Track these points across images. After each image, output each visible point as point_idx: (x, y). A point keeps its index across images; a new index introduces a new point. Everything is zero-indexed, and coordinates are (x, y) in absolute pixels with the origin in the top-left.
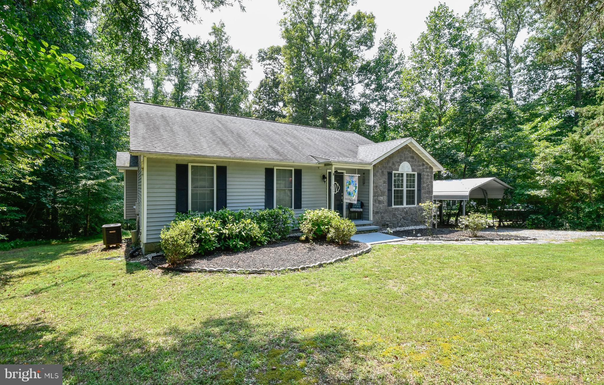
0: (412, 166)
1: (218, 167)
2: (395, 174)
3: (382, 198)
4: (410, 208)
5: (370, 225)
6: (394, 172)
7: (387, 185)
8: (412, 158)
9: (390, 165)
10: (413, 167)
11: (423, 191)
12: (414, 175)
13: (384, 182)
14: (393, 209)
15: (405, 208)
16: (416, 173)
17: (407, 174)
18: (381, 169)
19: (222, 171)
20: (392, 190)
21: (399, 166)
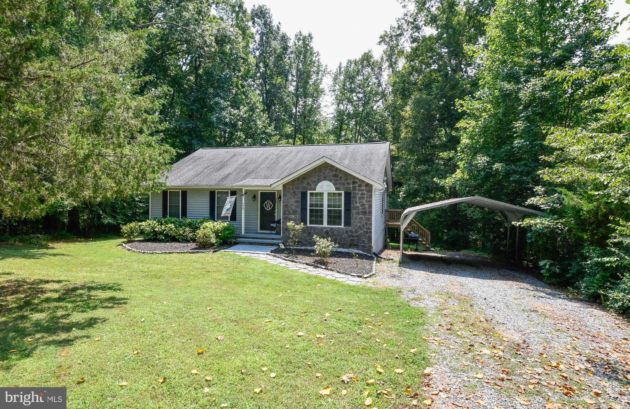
0: (335, 184)
1: (182, 192)
2: (311, 194)
3: (294, 216)
4: (332, 228)
5: (278, 239)
6: (309, 192)
7: (300, 204)
8: (336, 176)
9: (305, 185)
10: (338, 186)
11: (353, 211)
12: (340, 194)
13: (296, 202)
14: (308, 227)
15: (325, 228)
16: (343, 192)
17: (329, 194)
18: (293, 189)
19: (184, 193)
20: (306, 209)
21: (317, 185)
